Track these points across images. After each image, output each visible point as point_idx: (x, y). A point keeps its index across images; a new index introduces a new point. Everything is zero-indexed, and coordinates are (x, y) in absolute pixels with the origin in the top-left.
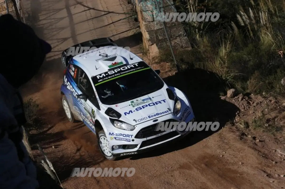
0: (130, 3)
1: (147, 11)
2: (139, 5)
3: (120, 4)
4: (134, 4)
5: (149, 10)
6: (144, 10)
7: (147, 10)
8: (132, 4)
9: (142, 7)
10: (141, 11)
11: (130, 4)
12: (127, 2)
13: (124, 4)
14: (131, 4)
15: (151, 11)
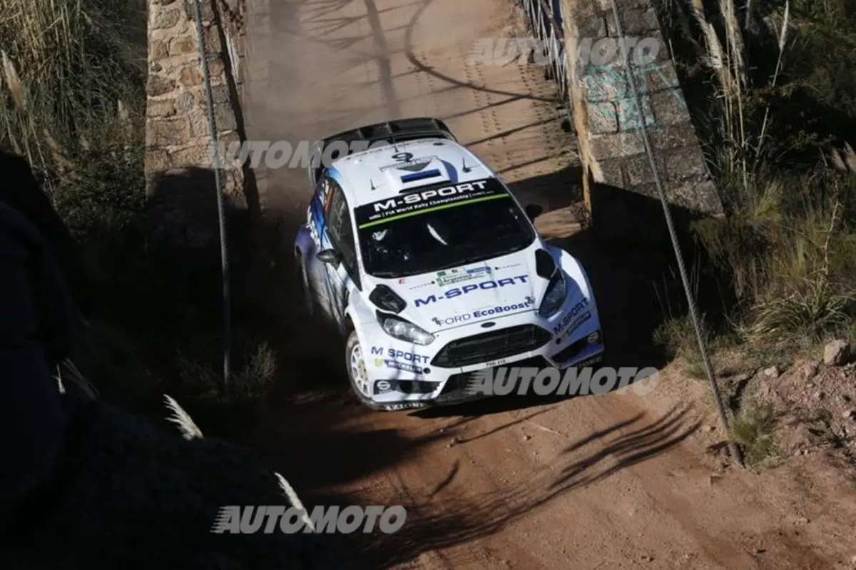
0: (552, 78)
1: (602, 101)
2: (577, 83)
3: (523, 78)
4: (563, 80)
5: (607, 101)
6: (594, 99)
7: (601, 98)
8: (558, 81)
9: (587, 90)
10: (583, 103)
11: (549, 81)
12: (543, 75)
13: (534, 80)
14: (555, 80)
15: (612, 103)
